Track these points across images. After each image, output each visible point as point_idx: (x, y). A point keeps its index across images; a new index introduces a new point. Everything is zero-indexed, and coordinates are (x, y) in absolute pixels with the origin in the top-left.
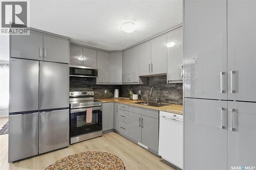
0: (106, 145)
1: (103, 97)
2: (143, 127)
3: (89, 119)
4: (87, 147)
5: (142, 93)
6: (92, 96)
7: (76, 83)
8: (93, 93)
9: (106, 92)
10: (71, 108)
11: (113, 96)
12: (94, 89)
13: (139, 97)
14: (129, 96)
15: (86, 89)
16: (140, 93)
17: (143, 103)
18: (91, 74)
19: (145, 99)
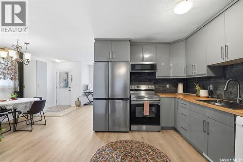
0: (162, 142)
1: (165, 91)
2: (208, 134)
3: (147, 112)
4: (143, 138)
5: (216, 88)
6: (153, 90)
7: (138, 78)
8: (153, 87)
9: (168, 86)
10: (132, 99)
11: (176, 92)
12: (155, 84)
13: (211, 93)
14: (195, 92)
15: (148, 83)
16: (211, 88)
17: (216, 101)
18: (150, 68)
19: (219, 96)
